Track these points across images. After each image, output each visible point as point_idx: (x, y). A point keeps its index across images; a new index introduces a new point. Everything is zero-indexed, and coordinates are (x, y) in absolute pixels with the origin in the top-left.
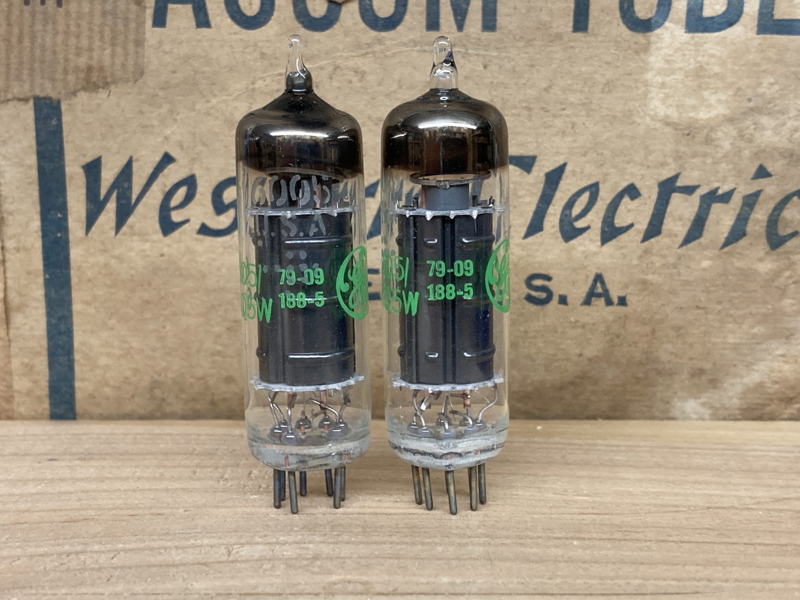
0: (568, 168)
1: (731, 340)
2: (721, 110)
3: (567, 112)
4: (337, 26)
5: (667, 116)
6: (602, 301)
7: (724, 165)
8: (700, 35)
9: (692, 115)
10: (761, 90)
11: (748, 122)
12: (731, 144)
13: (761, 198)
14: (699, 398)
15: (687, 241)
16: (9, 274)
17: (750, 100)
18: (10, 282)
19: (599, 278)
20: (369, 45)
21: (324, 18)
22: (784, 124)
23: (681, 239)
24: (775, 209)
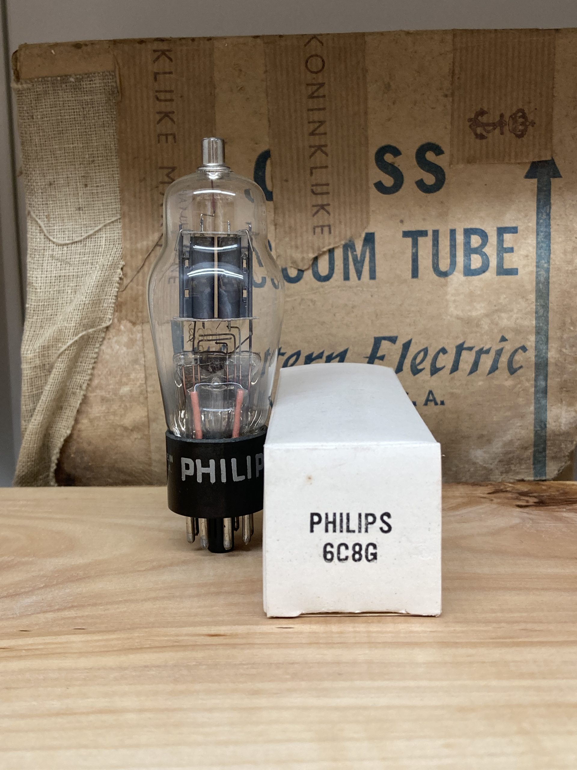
0: (413, 341)
1: (495, 419)
2: (482, 311)
3: (410, 315)
4: (302, 281)
5: (457, 315)
6: (433, 403)
7: (485, 337)
8: (470, 277)
9: (469, 314)
10: (501, 301)
11: (495, 316)
12: (488, 326)
13: (504, 351)
14: (483, 449)
15: (471, 372)
16: (149, 404)
17: (495, 306)
18: (150, 407)
19: (431, 392)
20: (317, 289)
21: (296, 277)
22: (512, 316)
23: (468, 371)
24: (511, 356)
